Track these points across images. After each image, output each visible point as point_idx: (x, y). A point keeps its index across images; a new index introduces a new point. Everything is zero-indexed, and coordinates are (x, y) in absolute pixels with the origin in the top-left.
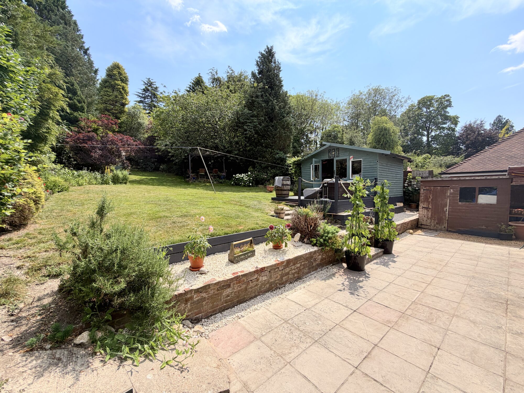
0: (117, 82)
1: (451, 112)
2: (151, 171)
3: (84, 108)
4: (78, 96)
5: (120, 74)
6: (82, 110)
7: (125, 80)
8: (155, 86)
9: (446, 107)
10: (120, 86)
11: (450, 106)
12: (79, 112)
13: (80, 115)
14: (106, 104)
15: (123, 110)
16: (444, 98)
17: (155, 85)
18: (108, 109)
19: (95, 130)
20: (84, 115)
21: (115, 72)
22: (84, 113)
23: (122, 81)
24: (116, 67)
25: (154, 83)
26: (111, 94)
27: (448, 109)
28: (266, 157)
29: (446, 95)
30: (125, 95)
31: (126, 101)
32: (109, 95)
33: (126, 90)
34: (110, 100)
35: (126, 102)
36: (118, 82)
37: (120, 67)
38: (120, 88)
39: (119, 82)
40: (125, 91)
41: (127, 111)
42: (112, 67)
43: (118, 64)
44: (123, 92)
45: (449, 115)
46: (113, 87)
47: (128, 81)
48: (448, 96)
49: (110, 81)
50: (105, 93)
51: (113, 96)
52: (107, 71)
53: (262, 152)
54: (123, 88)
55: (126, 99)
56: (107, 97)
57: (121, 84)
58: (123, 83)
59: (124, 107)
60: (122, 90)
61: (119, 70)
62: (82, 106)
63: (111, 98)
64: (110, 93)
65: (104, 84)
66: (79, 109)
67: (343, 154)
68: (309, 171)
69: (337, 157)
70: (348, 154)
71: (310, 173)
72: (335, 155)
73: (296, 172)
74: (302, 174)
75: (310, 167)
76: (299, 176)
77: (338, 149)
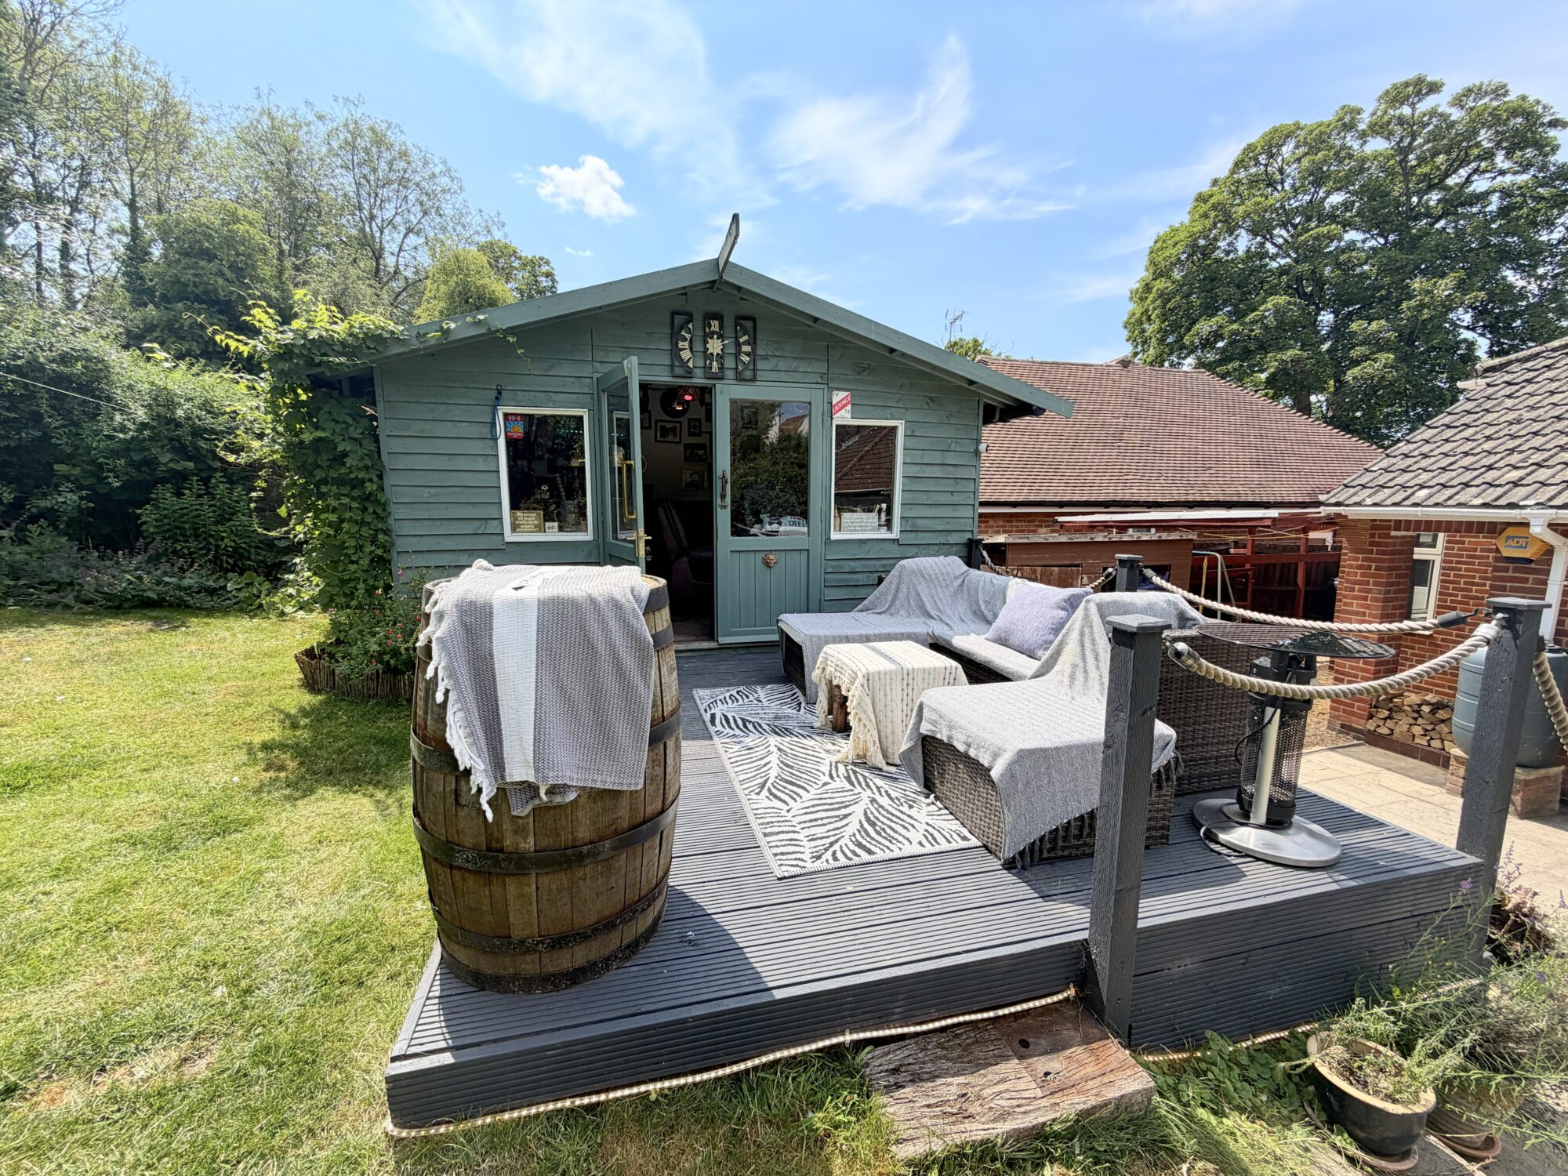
67: (782, 365)
68: (480, 465)
69: (740, 379)
70: (822, 375)
71: (486, 479)
72: (729, 363)
73: (323, 460)
74: (390, 480)
75: (493, 424)
76: (368, 497)
77: (748, 324)
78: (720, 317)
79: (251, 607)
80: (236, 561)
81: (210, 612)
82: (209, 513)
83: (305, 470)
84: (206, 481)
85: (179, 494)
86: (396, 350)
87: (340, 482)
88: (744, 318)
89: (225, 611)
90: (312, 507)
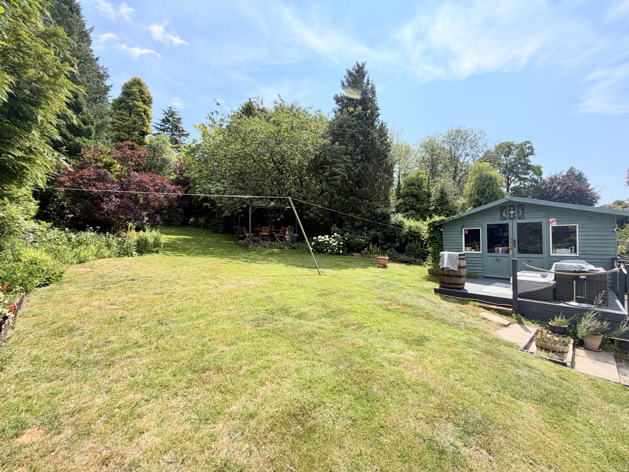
0: (136, 102)
1: (533, 161)
2: (179, 226)
3: (92, 132)
4: (83, 114)
5: (141, 92)
6: (88, 134)
7: (147, 101)
8: (178, 117)
9: (527, 156)
10: (141, 108)
11: (532, 154)
12: (84, 137)
13: (84, 142)
14: (119, 131)
15: (143, 141)
16: (525, 145)
17: (178, 115)
18: (122, 139)
19: (108, 166)
20: (90, 143)
21: (135, 89)
22: (91, 139)
23: (144, 102)
24: (137, 83)
25: (177, 114)
26: (127, 118)
27: (530, 158)
28: (361, 212)
29: (526, 142)
30: (147, 121)
31: (148, 129)
32: (124, 119)
33: (148, 114)
34: (126, 126)
35: (148, 131)
36: (138, 103)
37: (142, 83)
38: (140, 111)
39: (140, 104)
40: (148, 116)
41: (149, 143)
42: (130, 83)
43: (139, 79)
44: (145, 117)
45: (531, 164)
46: (131, 109)
47: (151, 103)
48: (529, 142)
49: (127, 101)
50: (120, 116)
51: (130, 122)
52: (123, 88)
53: (356, 204)
54: (145, 112)
55: (148, 126)
56: (122, 123)
57: (142, 106)
58: (146, 105)
59: (144, 138)
60: (143, 114)
61: (140, 87)
62: (89, 130)
63: (127, 123)
64: (126, 116)
65: (119, 105)
66: (84, 132)
67: (532, 214)
68: (459, 239)
69: (519, 218)
70: (546, 215)
71: (460, 241)
72: (516, 215)
73: (434, 239)
74: (444, 241)
75: (462, 231)
76: (440, 245)
77: (522, 207)
78: (513, 206)
79: (420, 264)
80: (418, 256)
81: (414, 264)
82: (415, 247)
83: (431, 240)
84: (415, 241)
85: (411, 244)
86: (445, 222)
87: (436, 242)
88: (520, 205)
89: (416, 264)
90: (432, 246)
